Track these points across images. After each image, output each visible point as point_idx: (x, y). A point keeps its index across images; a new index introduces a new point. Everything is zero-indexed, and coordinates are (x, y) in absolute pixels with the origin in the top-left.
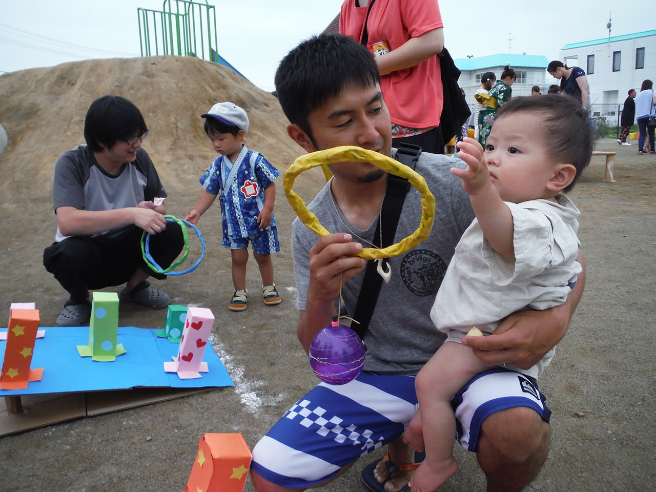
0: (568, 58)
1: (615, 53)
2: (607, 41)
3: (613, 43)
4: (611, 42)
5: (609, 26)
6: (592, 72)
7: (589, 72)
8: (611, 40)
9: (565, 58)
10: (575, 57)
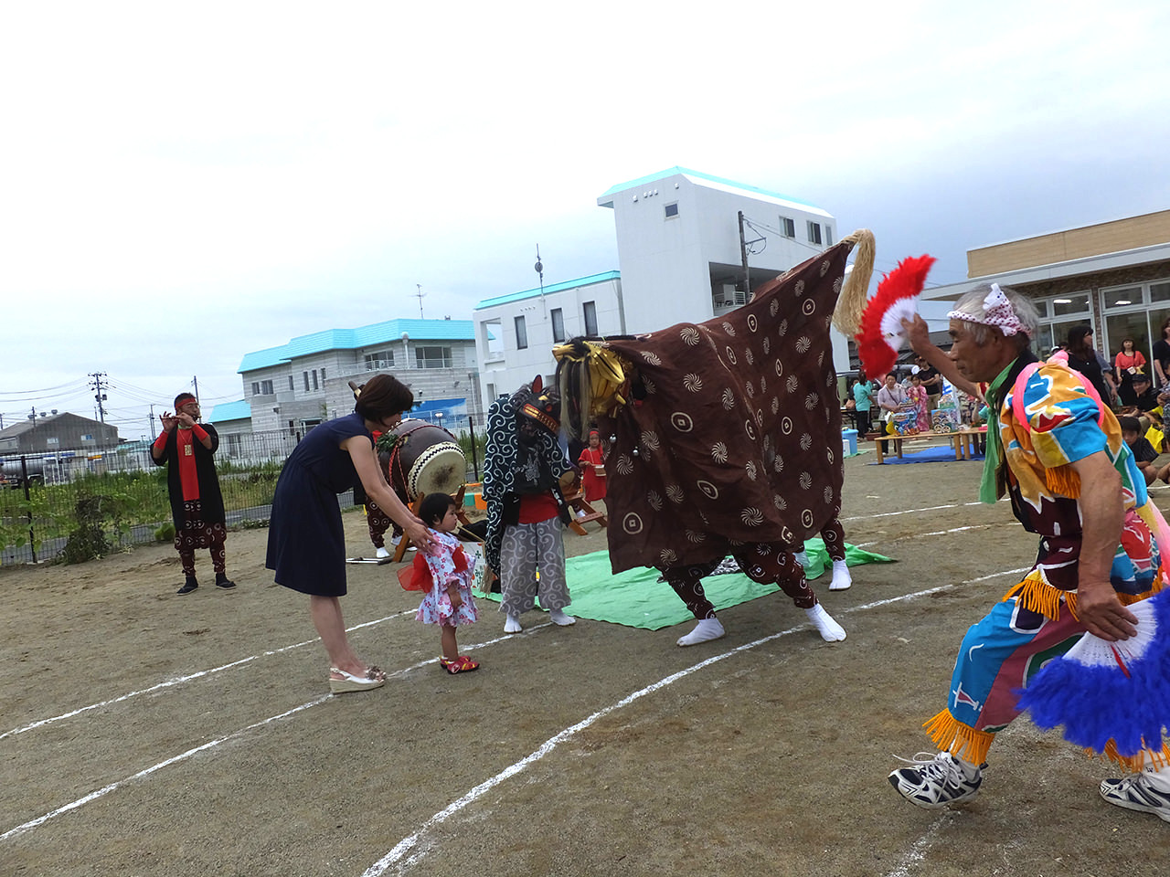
0: (490, 322)
1: (553, 312)
2: (539, 292)
3: (548, 296)
4: (545, 294)
5: (539, 268)
6: (525, 345)
7: (521, 345)
8: (545, 291)
9: (482, 323)
10: (498, 321)
